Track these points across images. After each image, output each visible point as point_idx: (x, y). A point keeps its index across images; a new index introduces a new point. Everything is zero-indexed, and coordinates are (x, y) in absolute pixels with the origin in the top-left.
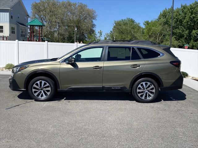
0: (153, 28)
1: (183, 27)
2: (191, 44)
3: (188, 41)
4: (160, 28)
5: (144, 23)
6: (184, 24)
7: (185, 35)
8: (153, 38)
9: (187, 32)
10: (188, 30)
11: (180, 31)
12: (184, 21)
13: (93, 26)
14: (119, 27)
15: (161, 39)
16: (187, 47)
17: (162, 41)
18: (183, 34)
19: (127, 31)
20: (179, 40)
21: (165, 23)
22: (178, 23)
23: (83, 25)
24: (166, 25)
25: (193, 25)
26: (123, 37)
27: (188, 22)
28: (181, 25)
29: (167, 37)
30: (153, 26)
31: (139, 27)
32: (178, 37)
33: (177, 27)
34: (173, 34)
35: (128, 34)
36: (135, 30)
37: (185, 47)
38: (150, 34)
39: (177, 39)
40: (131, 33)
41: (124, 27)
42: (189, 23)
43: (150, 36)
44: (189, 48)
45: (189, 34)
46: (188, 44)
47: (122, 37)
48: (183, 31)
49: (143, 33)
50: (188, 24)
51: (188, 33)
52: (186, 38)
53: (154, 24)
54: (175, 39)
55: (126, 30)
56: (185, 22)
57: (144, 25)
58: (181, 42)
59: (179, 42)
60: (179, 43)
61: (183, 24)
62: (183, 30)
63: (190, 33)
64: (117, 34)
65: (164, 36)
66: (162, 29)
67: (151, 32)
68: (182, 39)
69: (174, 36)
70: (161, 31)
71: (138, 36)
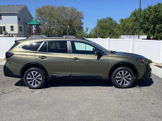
2: (155, 35)
3: (153, 33)
4: (131, 24)
5: (119, 21)
6: (150, 21)
7: (151, 28)
8: (126, 32)
9: (152, 26)
11: (147, 26)
13: (82, 24)
14: (101, 24)
15: (133, 32)
17: (133, 34)
20: (146, 32)
21: (135, 20)
22: (145, 19)
23: (74, 24)
24: (136, 22)
25: (157, 21)
27: (153, 19)
28: (148, 21)
29: (137, 30)
30: (127, 23)
31: (116, 24)
32: (145, 30)
34: (142, 28)
35: (107, 29)
36: (113, 26)
37: (151, 38)
40: (110, 28)
41: (104, 24)
43: (124, 30)
44: (153, 39)
45: (154, 28)
46: (153, 35)
47: (103, 31)
48: (149, 26)
49: (119, 28)
50: (153, 20)
51: (153, 27)
52: (151, 31)
53: (127, 21)
54: (143, 32)
55: (106, 26)
56: (151, 19)
58: (147, 34)
64: (100, 30)
65: (135, 30)
66: (133, 24)
67: (125, 27)
68: (148, 32)
69: (143, 30)
70: (132, 26)
71: (115, 30)
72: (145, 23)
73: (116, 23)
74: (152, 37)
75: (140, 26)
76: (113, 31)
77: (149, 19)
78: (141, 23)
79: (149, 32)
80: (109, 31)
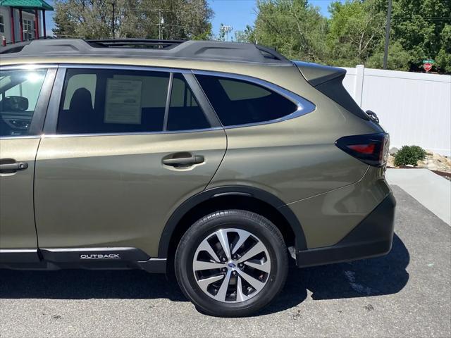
0: (351, 19)
1: (422, 16)
2: (439, 60)
3: (432, 51)
4: (366, 19)
5: (329, 8)
6: (424, 10)
7: (426, 36)
8: (349, 45)
9: (431, 29)
10: (434, 25)
11: (415, 28)
12: (425, 3)
13: (208, 13)
14: (268, 16)
15: (368, 46)
16: (430, 67)
17: (371, 52)
18: (422, 35)
19: (287, 25)
20: (411, 48)
21: (378, 6)
22: (410, 6)
23: (183, 12)
24: (382, 13)
25: (446, 12)
26: (278, 42)
27: (434, 4)
28: (417, 12)
29: (382, 41)
30: (350, 15)
31: (318, 18)
32: (408, 42)
33: (408, 16)
34: (399, 33)
35: (289, 33)
36: (308, 24)
37: (425, 67)
38: (342, 34)
39: (407, 47)
40: (298, 30)
41: (280, 17)
42: (437, 8)
43: (342, 40)
44: (433, 70)
45: (437, 35)
46: (433, 59)
47: (275, 41)
48: (422, 27)
49: (327, 32)
50: (434, 10)
51: (434, 32)
52: (428, 45)
53: (353, 10)
54: (401, 46)
55: (284, 25)
56: (427, 6)
57: (329, 11)
58: (415, 52)
59: (411, 54)
60: (411, 57)
61: (422, 10)
62: (422, 25)
63: (437, 31)
64: (264, 34)
65: (374, 38)
66: (372, 21)
67: (345, 30)
68: (418, 47)
69: (401, 40)
70: (368, 26)
71: (313, 36)
72: (410, 19)
73: (318, 15)
74: (428, 63)
75: (393, 28)
76: (306, 42)
77: (423, 6)
78: (396, 17)
79: (420, 48)
80: (293, 42)
